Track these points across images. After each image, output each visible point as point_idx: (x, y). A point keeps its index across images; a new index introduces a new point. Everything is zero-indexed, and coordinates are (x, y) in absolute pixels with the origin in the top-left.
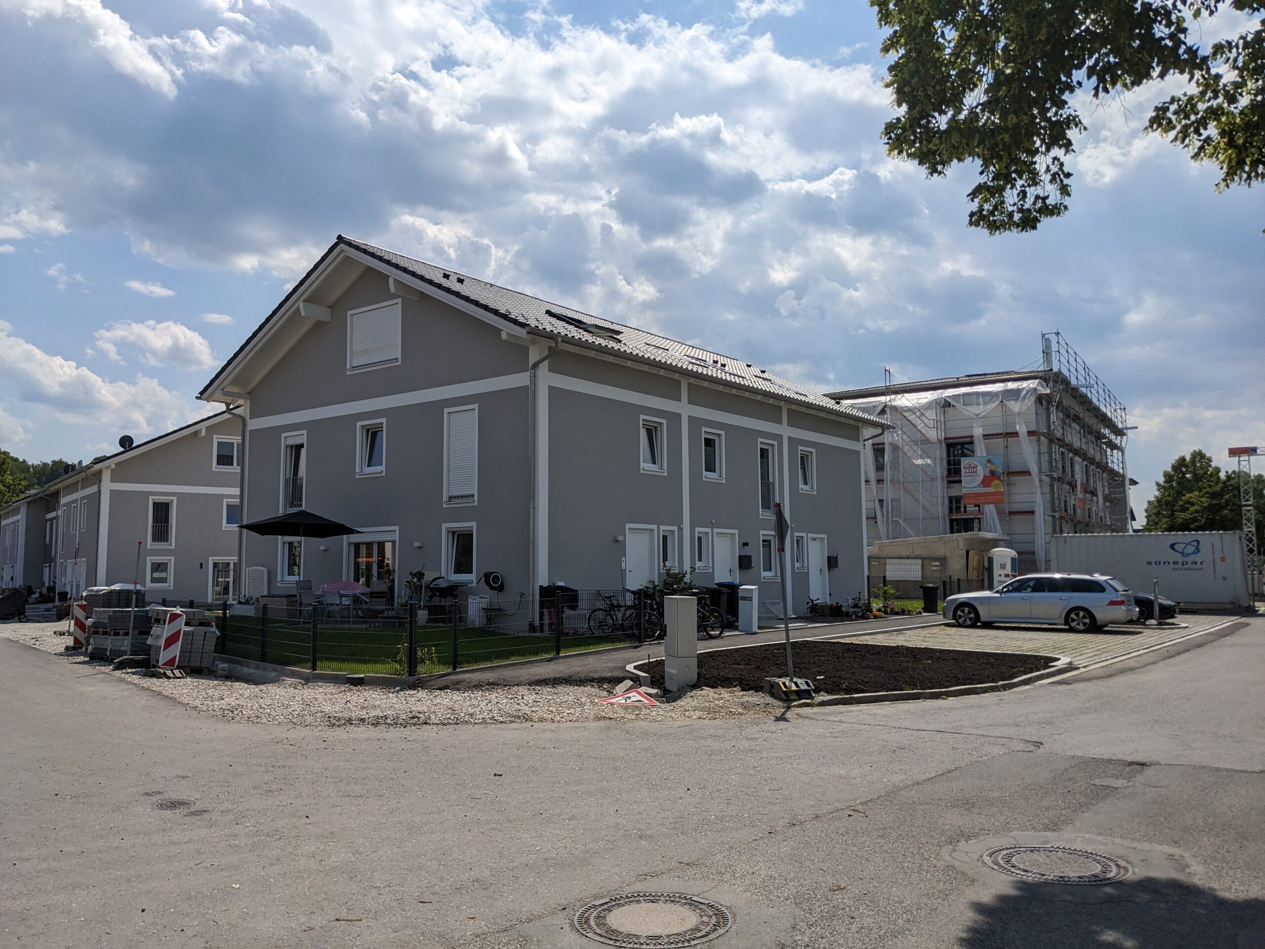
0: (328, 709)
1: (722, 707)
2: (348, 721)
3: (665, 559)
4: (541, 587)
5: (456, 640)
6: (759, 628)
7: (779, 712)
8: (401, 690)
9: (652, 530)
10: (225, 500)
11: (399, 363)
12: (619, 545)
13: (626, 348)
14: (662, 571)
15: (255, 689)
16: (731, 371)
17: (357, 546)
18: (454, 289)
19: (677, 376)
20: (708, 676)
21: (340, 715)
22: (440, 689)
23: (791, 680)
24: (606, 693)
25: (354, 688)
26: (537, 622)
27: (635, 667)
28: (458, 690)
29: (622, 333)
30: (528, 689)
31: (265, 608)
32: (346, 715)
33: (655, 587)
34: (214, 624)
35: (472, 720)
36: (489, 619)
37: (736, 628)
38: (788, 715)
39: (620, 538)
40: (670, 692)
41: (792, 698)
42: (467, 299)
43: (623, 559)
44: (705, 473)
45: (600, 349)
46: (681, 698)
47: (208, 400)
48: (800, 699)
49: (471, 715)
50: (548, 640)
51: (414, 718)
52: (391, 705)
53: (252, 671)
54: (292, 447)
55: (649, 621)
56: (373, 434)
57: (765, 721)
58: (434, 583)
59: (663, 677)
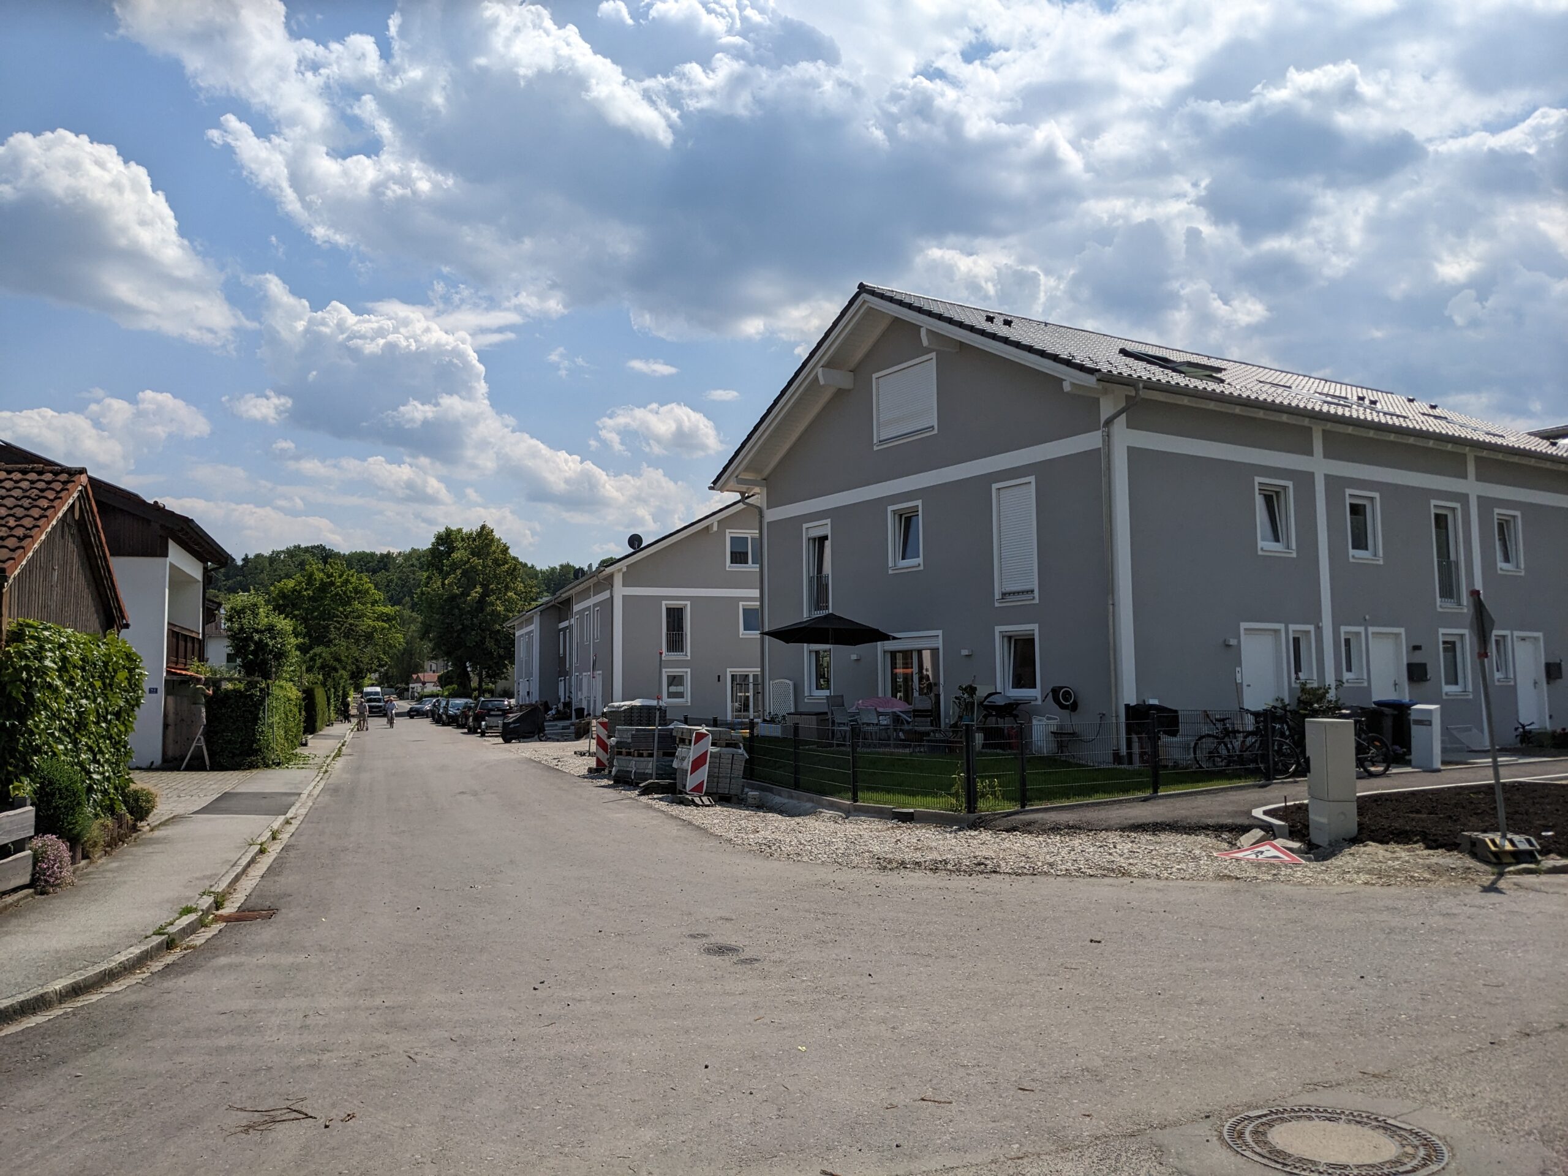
0: (876, 849)
1: (1399, 870)
2: (901, 864)
3: (1298, 669)
4: (1127, 706)
5: (1023, 770)
6: (1444, 763)
7: (1487, 879)
8: (960, 830)
9: (1276, 631)
10: (741, 604)
11: (935, 432)
12: (1231, 652)
13: (1232, 390)
14: (1293, 685)
15: (793, 822)
16: (1386, 410)
17: (893, 654)
18: (1000, 334)
19: (1306, 422)
20: (1373, 828)
21: (890, 856)
22: (1007, 831)
23: (1504, 836)
24: (1226, 844)
25: (903, 825)
26: (1124, 751)
27: (1265, 813)
28: (1030, 833)
29: (1225, 369)
30: (1121, 836)
31: (796, 728)
32: (898, 857)
33: (1284, 707)
34: (741, 745)
35: (1052, 871)
36: (1061, 746)
37: (1408, 763)
38: (1502, 884)
39: (1233, 642)
40: (1318, 847)
41: (1505, 861)
42: (1018, 345)
43: (1238, 669)
44: (1352, 552)
45: (1195, 393)
46: (1335, 855)
47: (721, 490)
48: (1518, 863)
49: (1051, 865)
50: (1139, 774)
51: (979, 864)
52: (950, 847)
53: (786, 801)
54: (814, 539)
55: (1279, 752)
56: (907, 521)
57: (1467, 891)
58: (989, 699)
59: (1307, 827)
